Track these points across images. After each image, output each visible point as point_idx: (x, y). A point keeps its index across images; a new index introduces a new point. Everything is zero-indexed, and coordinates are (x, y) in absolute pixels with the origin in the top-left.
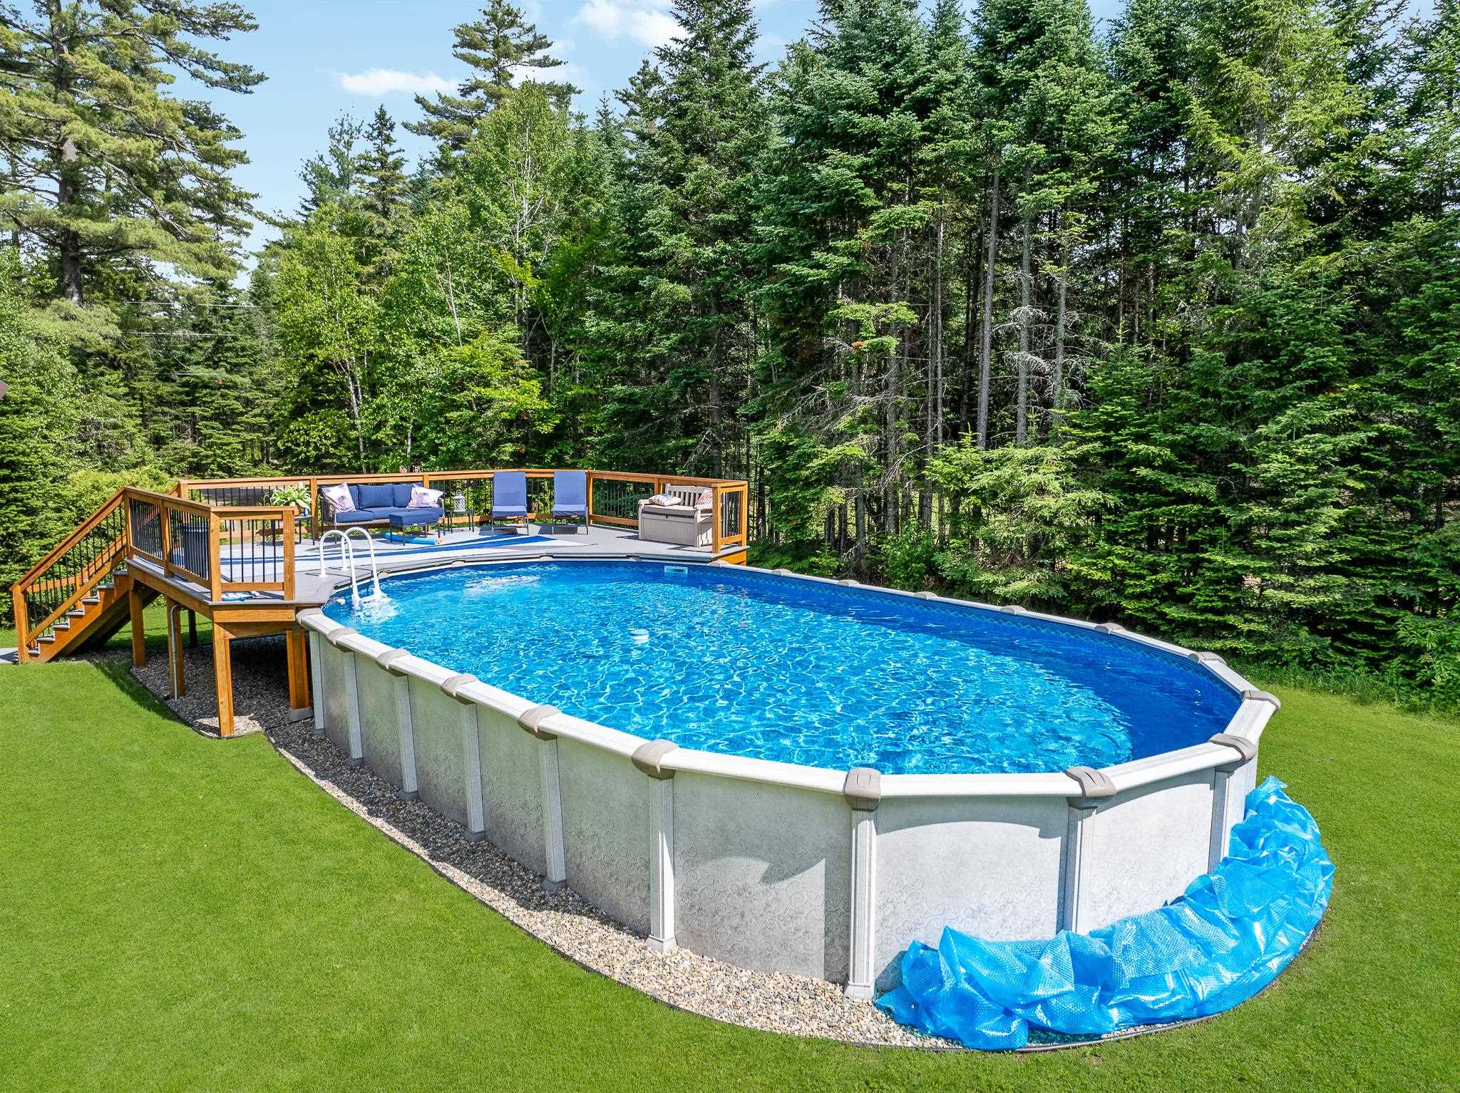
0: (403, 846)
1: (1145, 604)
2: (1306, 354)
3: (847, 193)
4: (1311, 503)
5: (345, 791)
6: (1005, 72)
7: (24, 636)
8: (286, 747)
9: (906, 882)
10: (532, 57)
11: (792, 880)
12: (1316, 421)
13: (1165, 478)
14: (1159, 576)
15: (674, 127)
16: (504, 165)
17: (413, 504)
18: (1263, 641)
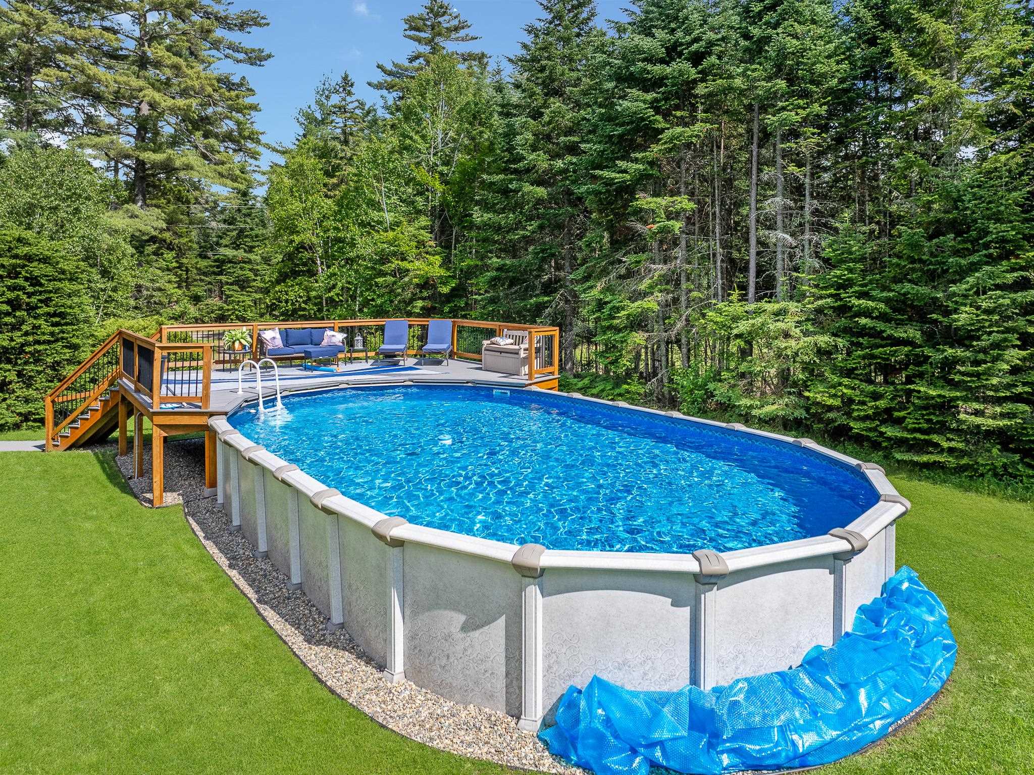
0: (242, 592)
1: (868, 424)
2: (991, 230)
3: (643, 119)
4: (996, 345)
5: (220, 549)
6: (756, 31)
7: (51, 432)
8: (193, 516)
9: (565, 637)
10: (457, 35)
11: (481, 630)
12: (998, 281)
13: (880, 326)
14: (877, 403)
15: (538, 78)
16: (424, 109)
17: (324, 343)
18: (963, 456)
